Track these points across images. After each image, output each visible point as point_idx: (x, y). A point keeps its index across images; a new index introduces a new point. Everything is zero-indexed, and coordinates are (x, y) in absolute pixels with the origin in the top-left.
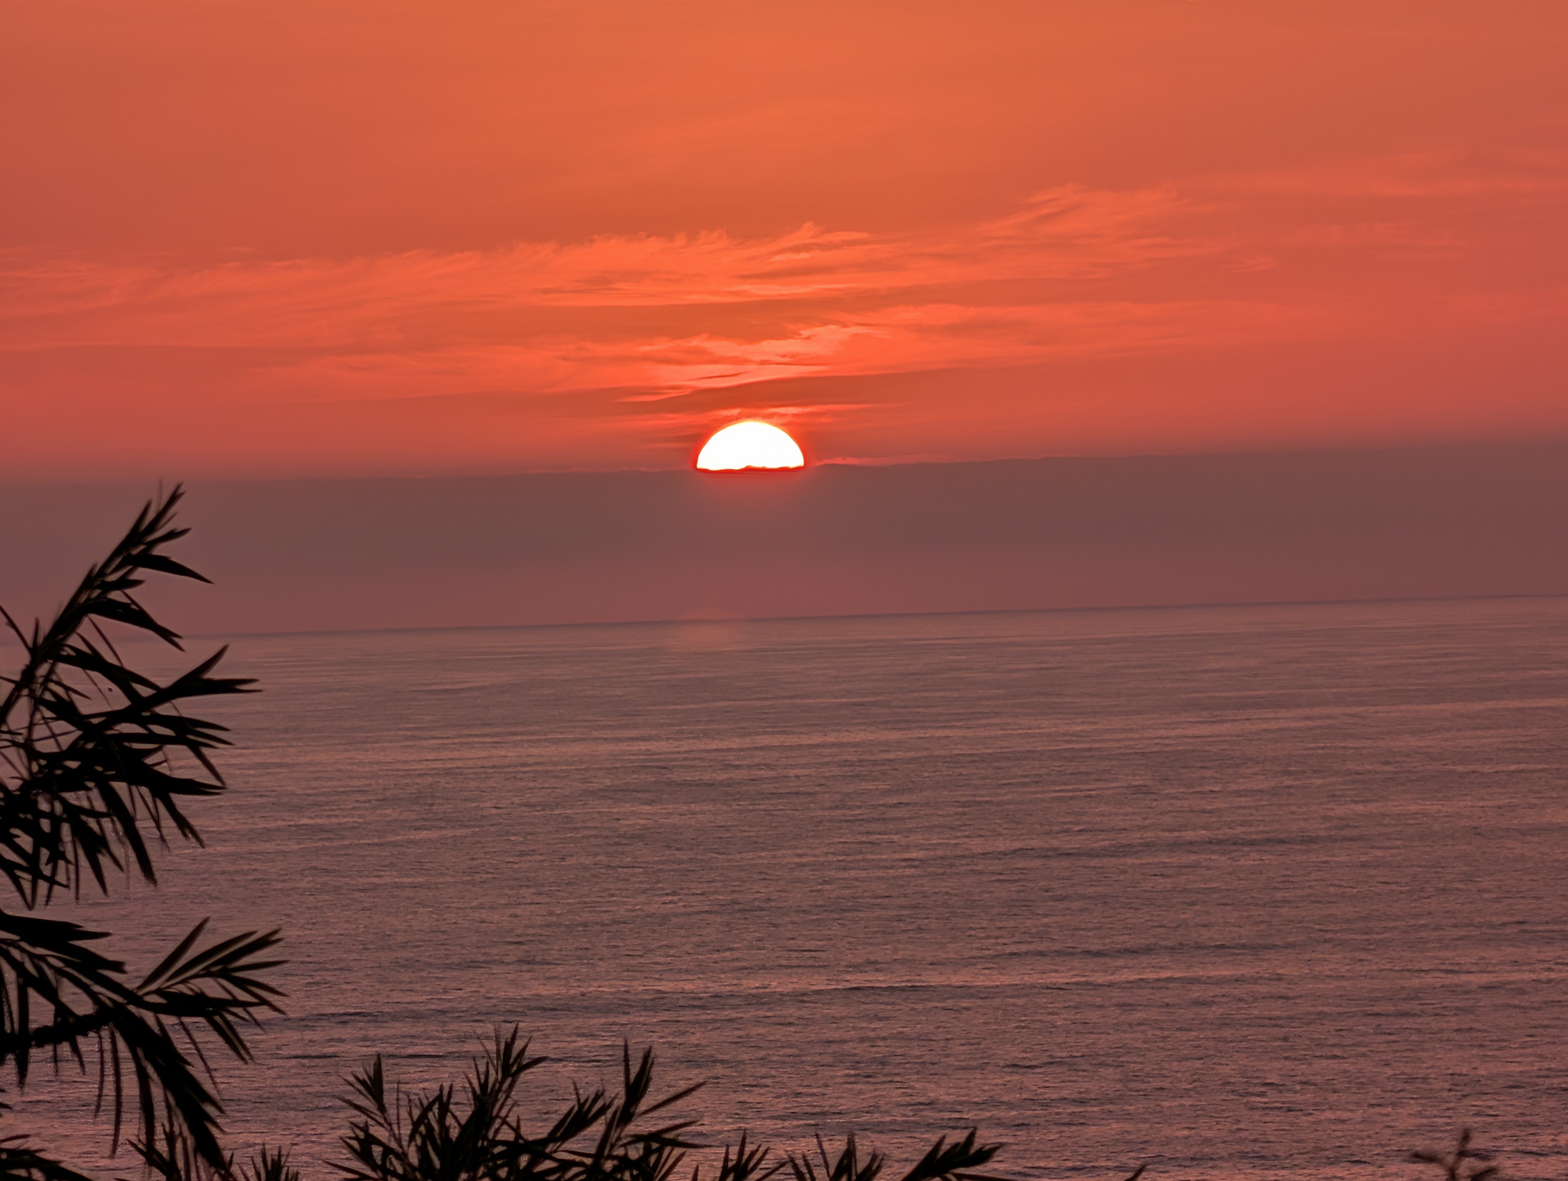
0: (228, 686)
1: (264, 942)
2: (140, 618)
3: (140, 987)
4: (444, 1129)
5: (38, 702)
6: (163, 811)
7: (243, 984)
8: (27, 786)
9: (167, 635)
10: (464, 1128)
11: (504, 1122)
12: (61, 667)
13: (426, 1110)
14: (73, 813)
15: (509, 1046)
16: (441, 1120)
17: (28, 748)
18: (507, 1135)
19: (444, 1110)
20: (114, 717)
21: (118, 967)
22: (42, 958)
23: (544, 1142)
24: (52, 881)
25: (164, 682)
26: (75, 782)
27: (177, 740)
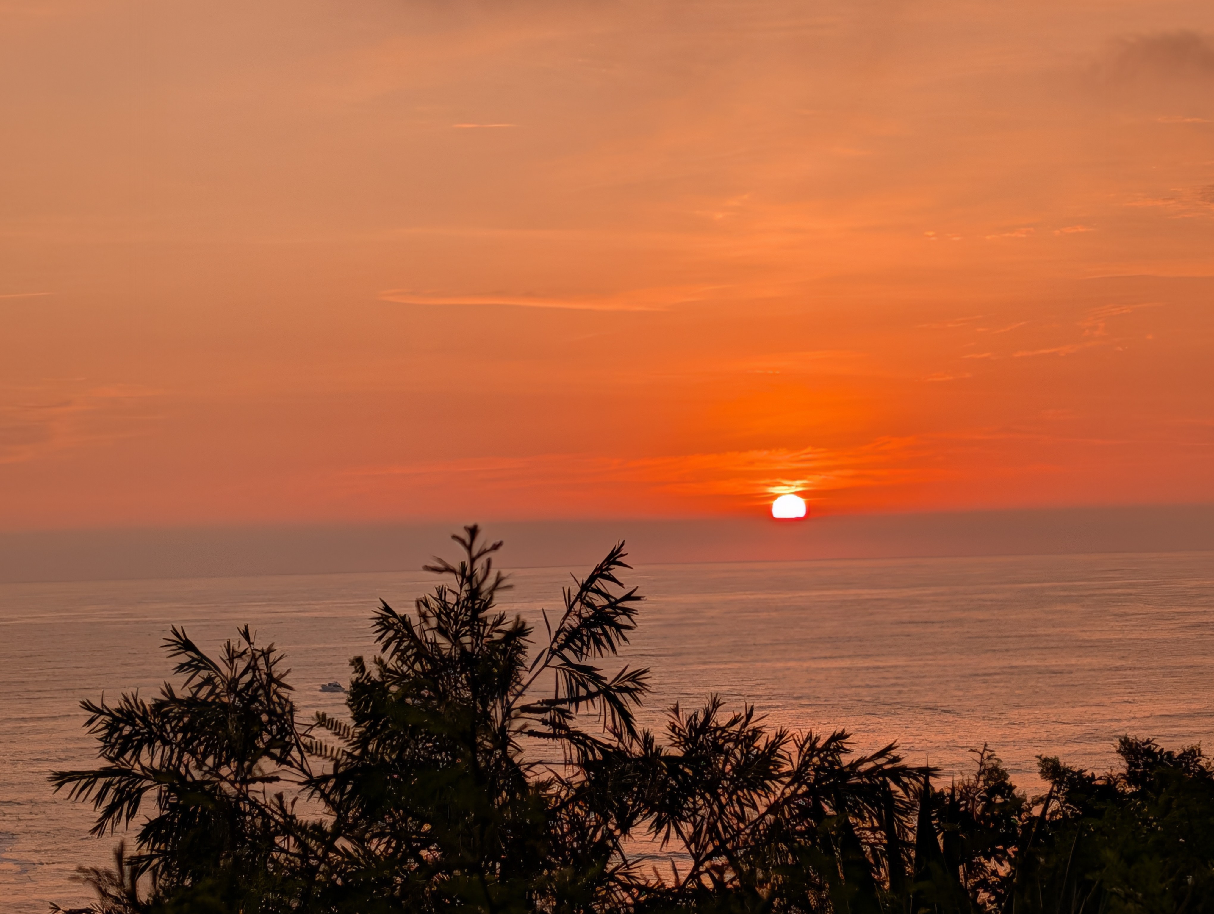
0: (638, 598)
1: (645, 672)
2: (614, 580)
3: (611, 684)
4: (696, 725)
5: (582, 603)
6: (619, 635)
7: (640, 684)
8: (579, 627)
9: (621, 584)
10: (701, 724)
11: (714, 721)
12: (590, 594)
13: (690, 719)
14: (594, 635)
15: (715, 699)
16: (695, 721)
17: (580, 616)
18: (714, 725)
19: (696, 718)
20: (604, 607)
21: (605, 679)
22: (583, 676)
23: (725, 727)
24: (587, 655)
25: (618, 598)
26: (594, 625)
27: (624, 614)
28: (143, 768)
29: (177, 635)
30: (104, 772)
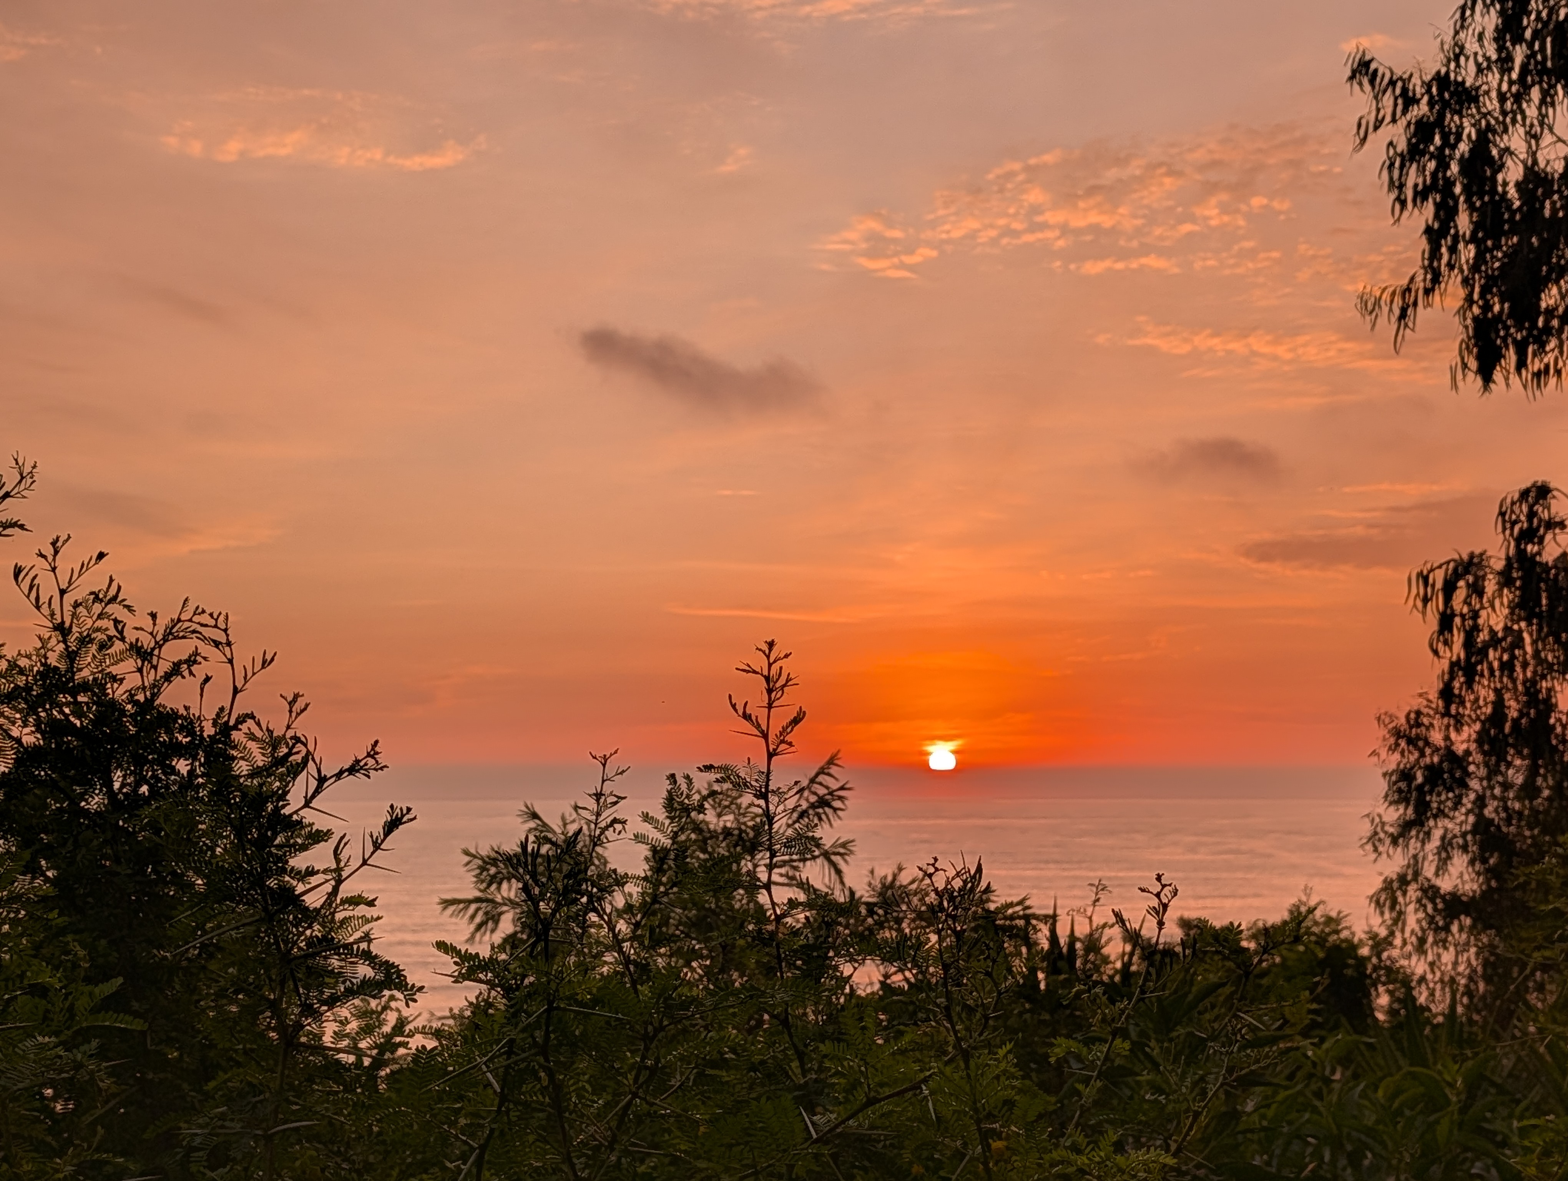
28: (503, 898)
29: (527, 807)
30: (477, 900)
